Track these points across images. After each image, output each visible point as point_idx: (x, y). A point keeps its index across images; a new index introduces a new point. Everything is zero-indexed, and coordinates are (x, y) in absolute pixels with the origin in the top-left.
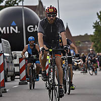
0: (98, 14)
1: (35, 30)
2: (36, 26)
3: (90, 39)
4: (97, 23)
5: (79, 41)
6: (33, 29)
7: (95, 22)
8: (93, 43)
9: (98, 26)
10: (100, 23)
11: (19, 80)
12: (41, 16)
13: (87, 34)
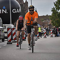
0: (54, 3)
1: (17, 12)
2: (18, 9)
3: (50, 18)
4: (54, 8)
5: (43, 19)
6: (16, 11)
7: (53, 8)
8: (51, 20)
9: (54, 10)
10: (55, 8)
11: (7, 41)
12: (21, 3)
13: (47, 15)
